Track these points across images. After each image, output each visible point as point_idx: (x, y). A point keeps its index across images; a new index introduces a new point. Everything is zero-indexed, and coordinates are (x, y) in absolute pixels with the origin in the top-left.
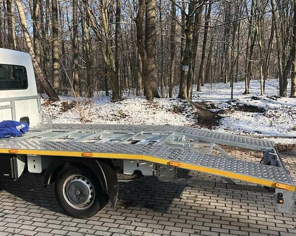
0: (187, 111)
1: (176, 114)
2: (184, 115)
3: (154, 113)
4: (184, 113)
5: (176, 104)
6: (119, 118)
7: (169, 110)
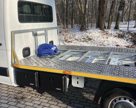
0: (126, 37)
1: (120, 39)
2: (125, 39)
3: (107, 38)
4: (125, 38)
5: (119, 33)
6: (87, 40)
7: (116, 36)
